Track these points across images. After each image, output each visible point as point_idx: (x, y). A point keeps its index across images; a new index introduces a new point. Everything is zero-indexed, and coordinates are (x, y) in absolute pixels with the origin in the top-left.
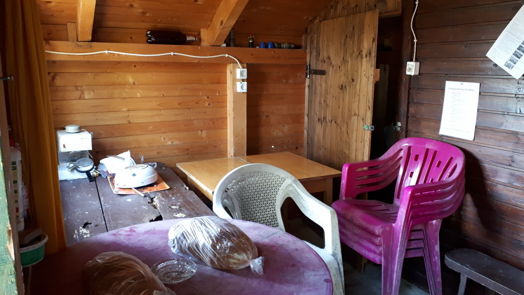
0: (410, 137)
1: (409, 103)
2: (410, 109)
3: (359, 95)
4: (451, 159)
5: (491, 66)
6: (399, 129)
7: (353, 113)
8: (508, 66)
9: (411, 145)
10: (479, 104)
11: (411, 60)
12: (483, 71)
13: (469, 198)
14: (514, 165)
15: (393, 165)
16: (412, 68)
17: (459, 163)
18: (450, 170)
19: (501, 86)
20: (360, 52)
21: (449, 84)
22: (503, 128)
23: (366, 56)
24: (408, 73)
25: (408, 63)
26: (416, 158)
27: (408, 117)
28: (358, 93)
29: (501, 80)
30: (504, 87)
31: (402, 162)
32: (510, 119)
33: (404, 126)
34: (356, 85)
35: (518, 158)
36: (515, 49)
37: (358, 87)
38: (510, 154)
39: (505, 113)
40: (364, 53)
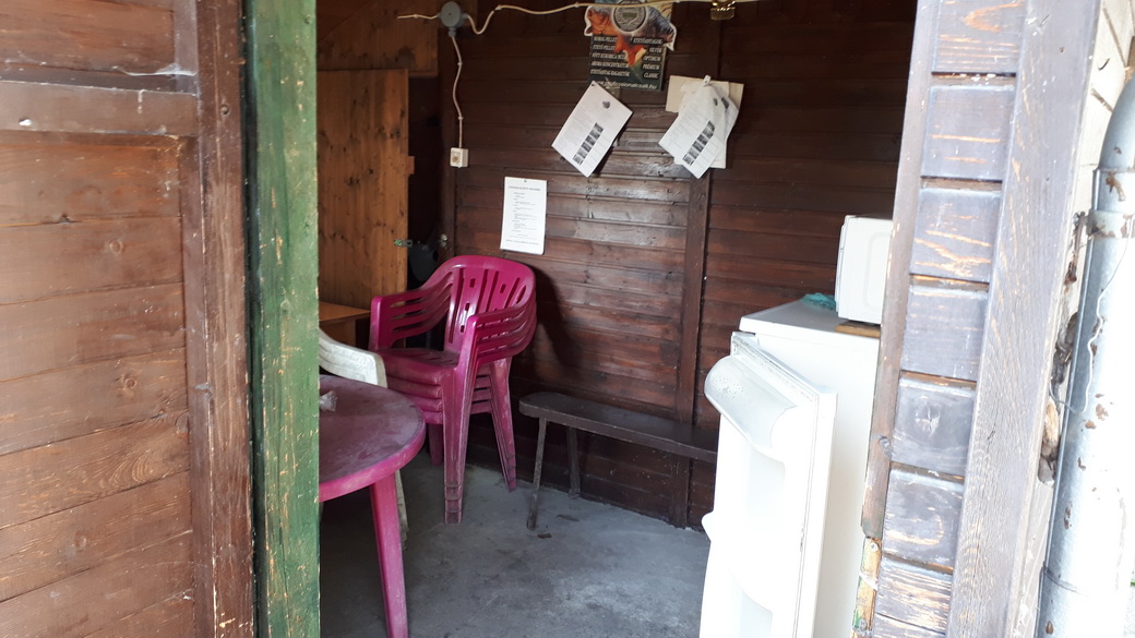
0: (460, 254)
1: (456, 207)
2: (459, 215)
3: (383, 195)
4: (518, 280)
5: (558, 159)
6: (444, 244)
7: (375, 222)
8: (577, 160)
9: (464, 266)
10: (548, 208)
11: (457, 146)
12: (550, 165)
13: (542, 330)
14: (589, 281)
15: (440, 296)
16: (458, 157)
17: (529, 284)
18: (517, 295)
19: (571, 186)
20: (381, 130)
21: (509, 182)
22: (575, 237)
23: (392, 136)
24: (453, 164)
25: (453, 149)
26: (472, 283)
27: (456, 228)
28: (381, 190)
29: (570, 178)
30: (574, 186)
31: (453, 291)
32: (582, 226)
33: (452, 240)
34: (377, 179)
35: (594, 272)
36: (584, 140)
37: (380, 181)
38: (585, 268)
39: (578, 219)
40: (388, 131)
